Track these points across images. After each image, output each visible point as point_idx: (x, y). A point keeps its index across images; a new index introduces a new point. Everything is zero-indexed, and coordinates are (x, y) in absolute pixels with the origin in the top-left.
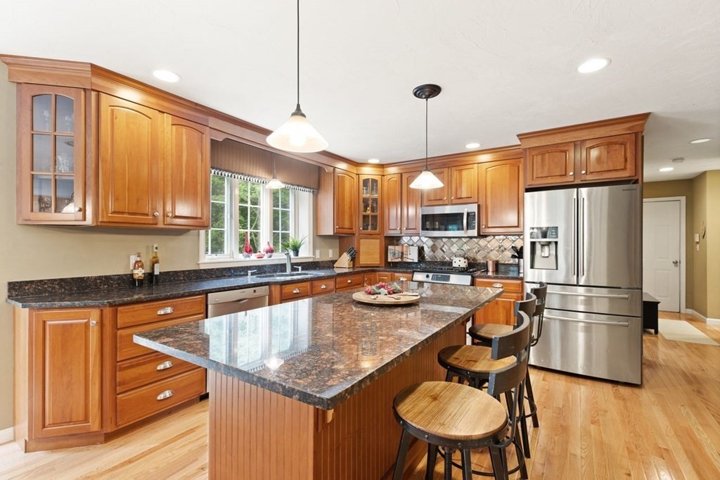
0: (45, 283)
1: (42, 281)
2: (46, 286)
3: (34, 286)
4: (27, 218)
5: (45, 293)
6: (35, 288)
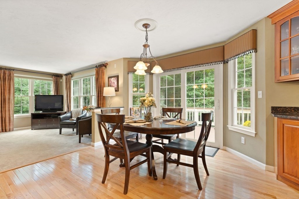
0: (287, 108)
1: (285, 107)
2: (287, 110)
3: (282, 109)
4: (278, 80)
5: (287, 113)
6: (282, 110)
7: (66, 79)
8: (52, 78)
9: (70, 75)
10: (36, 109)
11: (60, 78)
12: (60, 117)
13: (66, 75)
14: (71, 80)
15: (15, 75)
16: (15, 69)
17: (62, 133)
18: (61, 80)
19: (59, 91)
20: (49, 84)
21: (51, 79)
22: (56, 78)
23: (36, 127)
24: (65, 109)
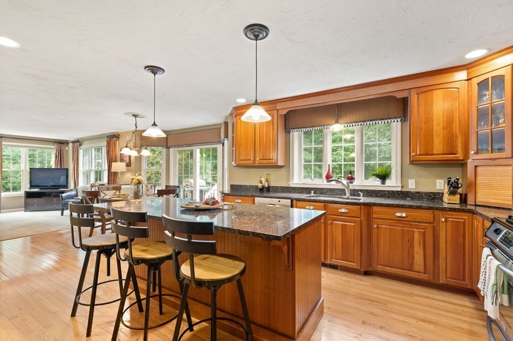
7: (73, 148)
8: (54, 145)
9: (78, 143)
10: (32, 186)
11: (65, 145)
12: (62, 196)
13: (73, 142)
14: (80, 150)
15: (3, 143)
16: (4, 136)
17: (64, 215)
18: (67, 149)
19: (63, 163)
20: (50, 154)
21: (53, 147)
22: (59, 145)
23: (30, 208)
24: (71, 185)
